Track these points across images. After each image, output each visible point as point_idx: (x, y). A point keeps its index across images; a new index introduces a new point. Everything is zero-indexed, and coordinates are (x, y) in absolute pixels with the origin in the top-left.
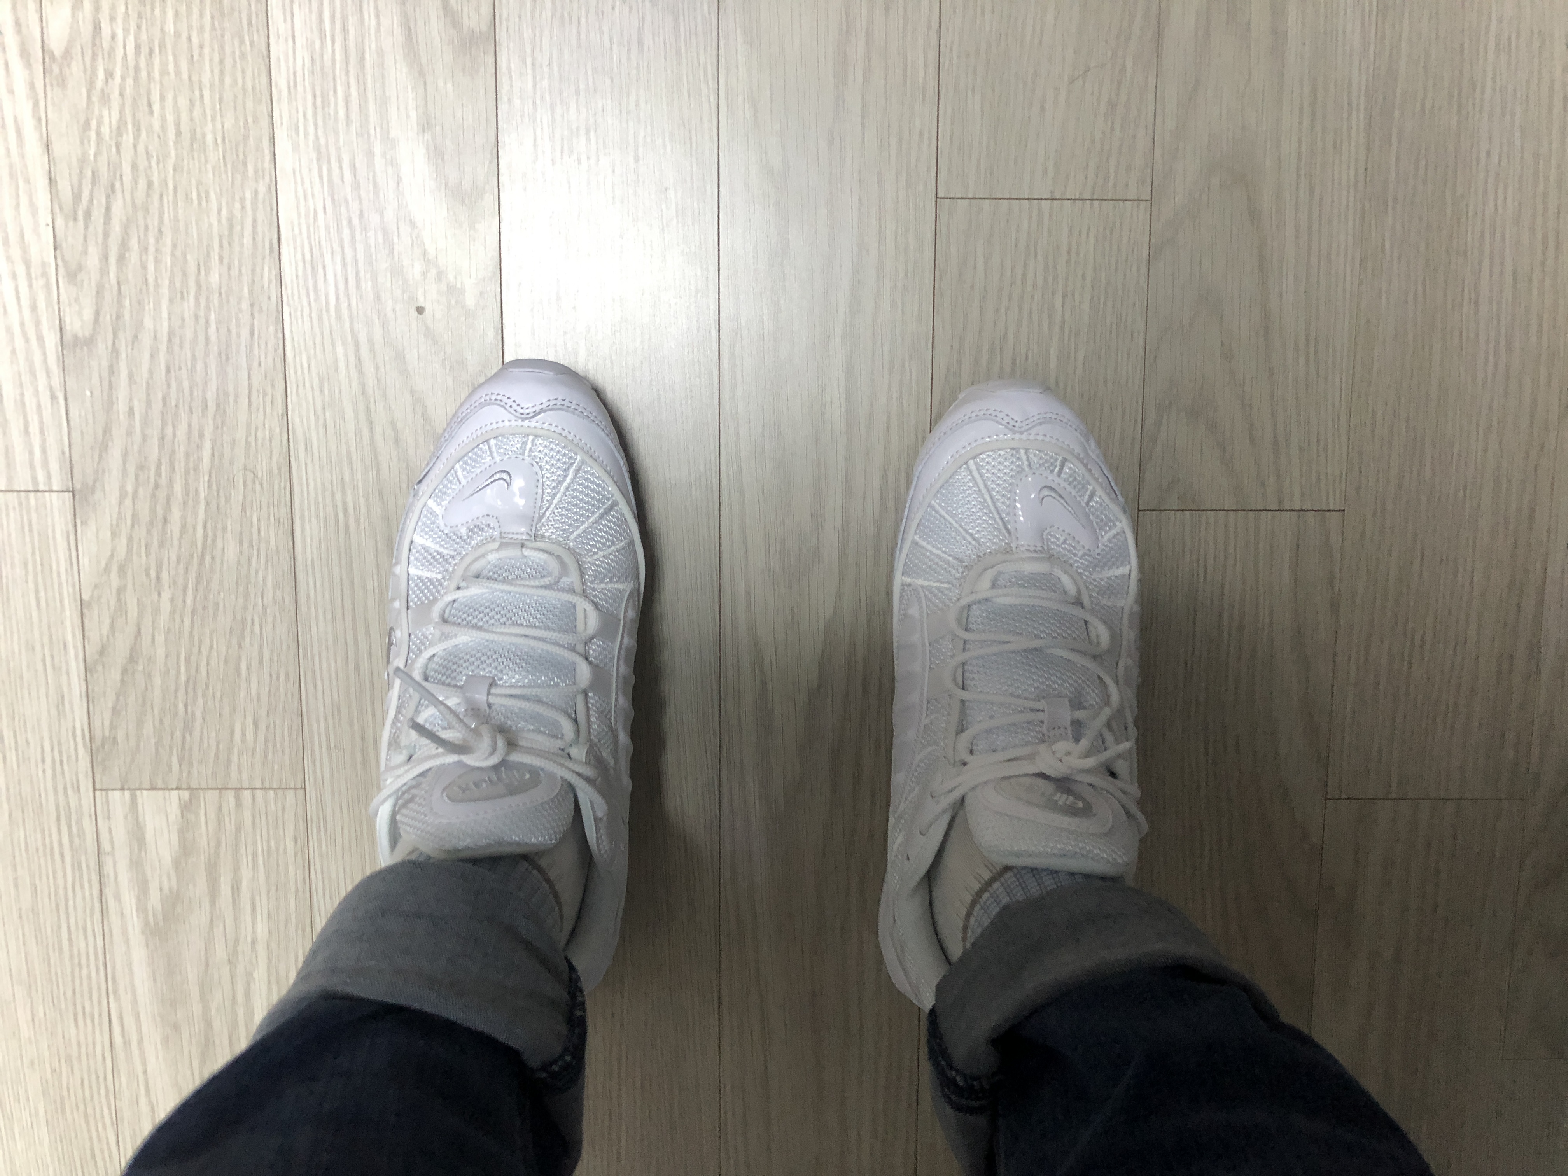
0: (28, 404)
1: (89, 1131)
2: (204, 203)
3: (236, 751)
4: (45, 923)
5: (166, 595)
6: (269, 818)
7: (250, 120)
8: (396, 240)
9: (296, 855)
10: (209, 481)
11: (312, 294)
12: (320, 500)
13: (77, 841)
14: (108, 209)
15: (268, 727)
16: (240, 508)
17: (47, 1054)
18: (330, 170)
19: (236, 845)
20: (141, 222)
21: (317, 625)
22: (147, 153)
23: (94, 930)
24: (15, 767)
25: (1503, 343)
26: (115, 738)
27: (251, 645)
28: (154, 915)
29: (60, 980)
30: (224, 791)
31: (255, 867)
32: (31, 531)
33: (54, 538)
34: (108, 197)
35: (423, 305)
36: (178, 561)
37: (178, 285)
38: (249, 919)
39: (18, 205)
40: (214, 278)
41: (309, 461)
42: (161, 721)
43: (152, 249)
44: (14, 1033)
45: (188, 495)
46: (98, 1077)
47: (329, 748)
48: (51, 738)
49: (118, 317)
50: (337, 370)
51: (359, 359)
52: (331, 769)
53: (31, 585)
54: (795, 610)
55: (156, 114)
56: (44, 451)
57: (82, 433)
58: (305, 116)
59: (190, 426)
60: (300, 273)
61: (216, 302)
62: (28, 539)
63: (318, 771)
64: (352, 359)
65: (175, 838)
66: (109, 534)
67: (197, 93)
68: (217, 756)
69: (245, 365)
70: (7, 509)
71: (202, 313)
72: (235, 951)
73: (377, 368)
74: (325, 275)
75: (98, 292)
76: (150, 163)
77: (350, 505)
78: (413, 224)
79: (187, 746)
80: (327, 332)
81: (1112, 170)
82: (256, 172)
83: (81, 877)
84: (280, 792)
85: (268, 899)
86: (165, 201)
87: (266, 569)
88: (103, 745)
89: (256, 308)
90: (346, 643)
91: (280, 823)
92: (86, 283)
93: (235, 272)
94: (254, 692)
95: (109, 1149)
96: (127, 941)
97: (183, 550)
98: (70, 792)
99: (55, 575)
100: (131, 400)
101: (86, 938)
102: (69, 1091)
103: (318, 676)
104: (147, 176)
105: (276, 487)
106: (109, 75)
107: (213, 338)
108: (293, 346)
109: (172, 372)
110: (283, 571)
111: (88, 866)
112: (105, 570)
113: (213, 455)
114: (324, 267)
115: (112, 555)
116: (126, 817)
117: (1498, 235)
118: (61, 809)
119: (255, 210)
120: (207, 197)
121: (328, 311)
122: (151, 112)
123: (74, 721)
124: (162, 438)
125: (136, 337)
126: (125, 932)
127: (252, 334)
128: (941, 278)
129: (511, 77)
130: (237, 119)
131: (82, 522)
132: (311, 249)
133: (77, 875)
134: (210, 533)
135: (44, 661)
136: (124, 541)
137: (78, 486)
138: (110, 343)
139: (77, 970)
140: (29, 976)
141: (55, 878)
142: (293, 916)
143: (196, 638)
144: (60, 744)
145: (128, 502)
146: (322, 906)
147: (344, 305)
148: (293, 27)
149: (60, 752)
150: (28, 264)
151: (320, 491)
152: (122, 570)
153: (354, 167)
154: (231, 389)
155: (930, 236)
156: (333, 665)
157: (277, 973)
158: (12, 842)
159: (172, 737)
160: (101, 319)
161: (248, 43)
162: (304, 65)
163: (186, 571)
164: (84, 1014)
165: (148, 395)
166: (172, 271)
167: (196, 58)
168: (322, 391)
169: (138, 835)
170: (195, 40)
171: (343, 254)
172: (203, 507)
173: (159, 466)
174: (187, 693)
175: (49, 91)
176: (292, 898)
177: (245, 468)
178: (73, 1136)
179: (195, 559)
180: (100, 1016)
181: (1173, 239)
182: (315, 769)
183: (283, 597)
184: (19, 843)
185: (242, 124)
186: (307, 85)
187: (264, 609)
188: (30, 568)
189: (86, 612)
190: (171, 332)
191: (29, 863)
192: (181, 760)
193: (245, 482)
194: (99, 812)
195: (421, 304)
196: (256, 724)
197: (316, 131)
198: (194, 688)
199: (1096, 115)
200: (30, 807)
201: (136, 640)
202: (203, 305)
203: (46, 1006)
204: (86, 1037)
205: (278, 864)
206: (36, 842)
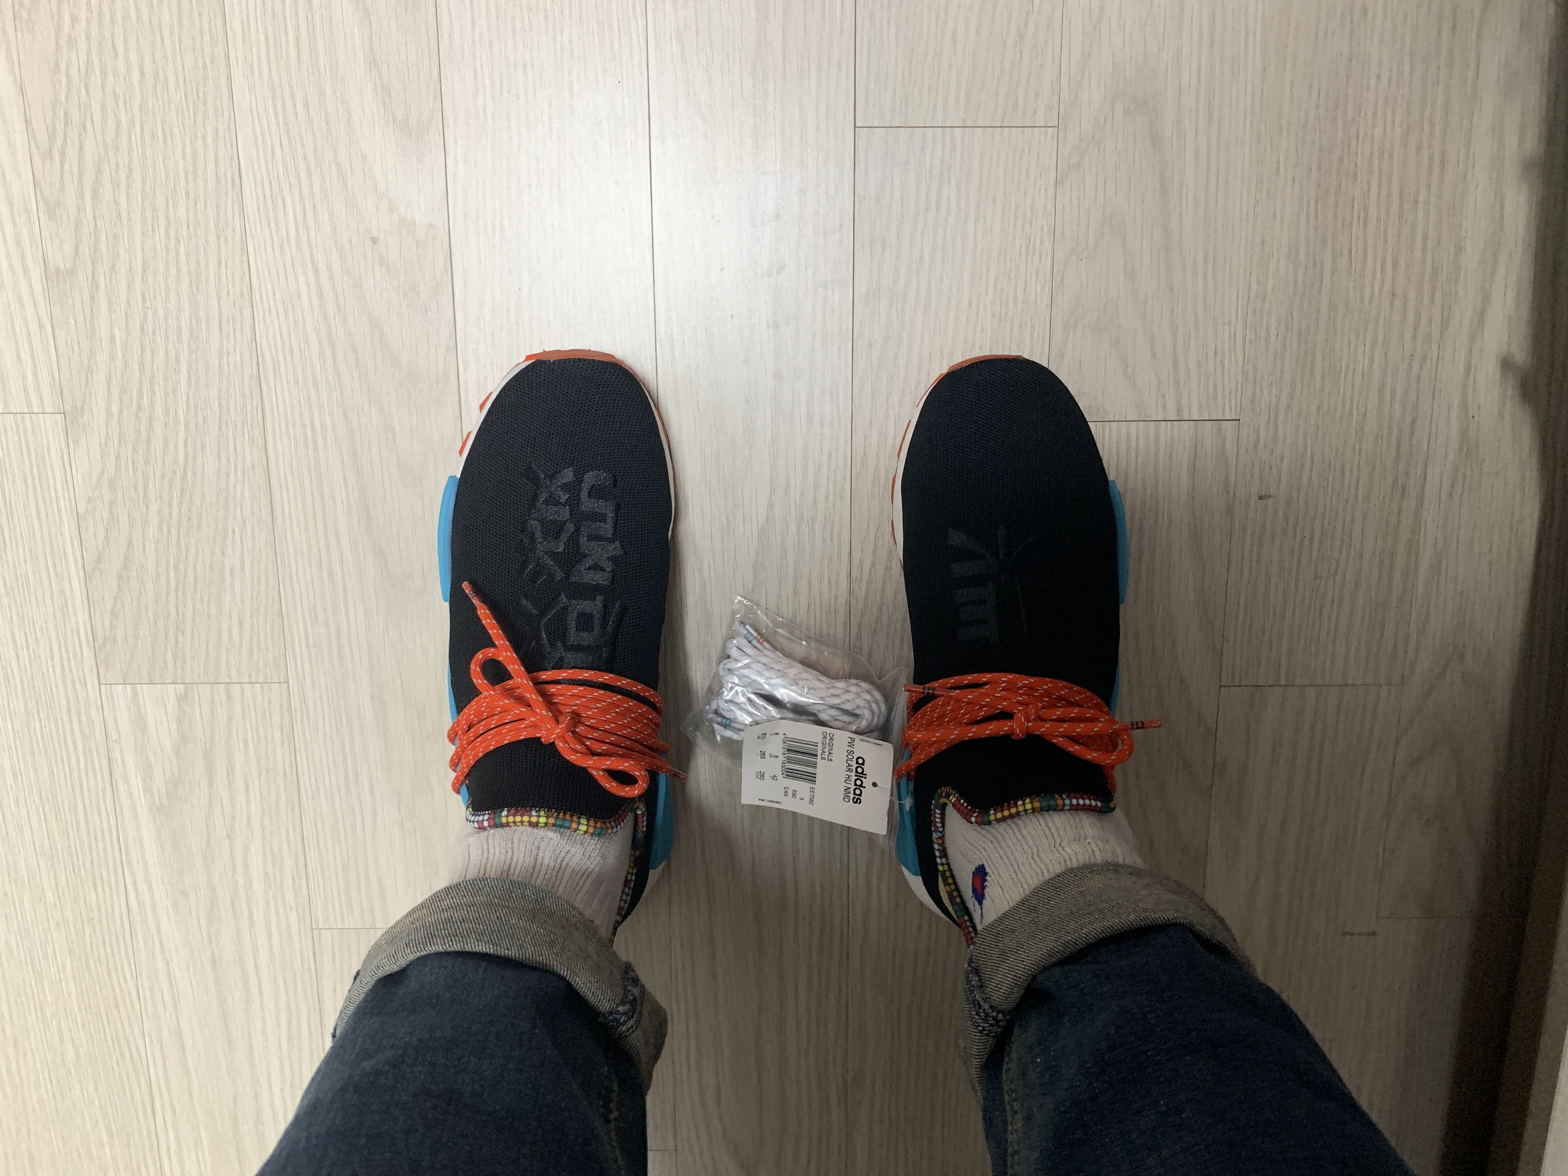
0: (18, 334)
2: (169, 142)
3: (224, 650)
4: (63, 802)
5: (154, 507)
6: (258, 709)
7: (208, 61)
8: (349, 174)
9: (282, 742)
10: (187, 402)
11: (273, 225)
12: (290, 420)
13: (86, 729)
14: (81, 148)
15: (252, 628)
16: (217, 427)
17: (71, 917)
18: (284, 108)
19: (229, 733)
20: (113, 161)
21: (292, 534)
22: (115, 95)
23: (107, 808)
24: (28, 664)
25: (1389, 263)
26: (115, 639)
27: (233, 553)
28: (159, 796)
29: (79, 852)
30: (214, 685)
31: (246, 752)
32: (28, 448)
33: (49, 456)
34: (80, 136)
35: (377, 236)
36: (163, 476)
37: (149, 219)
38: (243, 799)
40: (181, 212)
41: (278, 384)
42: (156, 623)
43: (123, 185)
44: (41, 899)
45: (168, 415)
46: (117, 938)
47: (308, 646)
48: (58, 636)
49: (95, 251)
50: (299, 298)
51: (320, 288)
52: (311, 664)
53: (32, 500)
54: (731, 519)
55: (121, 57)
56: (35, 375)
57: (69, 359)
58: (259, 57)
59: (167, 351)
60: (262, 207)
61: (185, 234)
62: (26, 457)
63: (299, 667)
64: (313, 288)
65: (174, 726)
66: (99, 453)
67: (158, 36)
68: (207, 653)
69: (214, 294)
70: (5, 429)
71: (172, 245)
72: (232, 828)
73: (337, 296)
74: (284, 207)
75: (76, 228)
76: (117, 103)
77: (317, 423)
78: (364, 158)
79: (180, 646)
80: (289, 263)
81: (1021, 99)
82: (216, 110)
83: (92, 761)
84: (266, 686)
85: (260, 781)
86: (133, 139)
87: (243, 483)
88: (105, 645)
89: (222, 240)
90: (319, 551)
91: (267, 713)
92: (65, 217)
93: (200, 205)
94: (238, 596)
95: (131, 1000)
96: (137, 819)
97: (166, 465)
98: (78, 686)
99: (52, 491)
100: (111, 327)
101: (100, 816)
102: (92, 948)
103: (295, 581)
104: (115, 116)
105: (249, 408)
106: (74, 19)
107: (184, 270)
109: (149, 302)
110: (259, 485)
111: (98, 751)
112: (97, 485)
113: (189, 378)
114: (283, 201)
115: (103, 472)
116: (129, 708)
117: (1386, 156)
118: (71, 701)
119: (216, 148)
120: (172, 135)
121: (289, 241)
122: (116, 56)
123: (77, 622)
124: (142, 364)
125: (113, 267)
126: (134, 810)
127: (219, 264)
128: (860, 205)
129: (450, 15)
130: (196, 60)
131: (73, 442)
132: (271, 183)
133: (89, 761)
134: (190, 451)
135: (47, 569)
136: (113, 459)
137: (68, 408)
138: (90, 275)
139: (94, 844)
140: (51, 849)
141: (69, 763)
142: (283, 796)
143: (183, 547)
144: (66, 644)
145: (114, 422)
147: (304, 238)
149: (67, 651)
150: (10, 201)
151: (289, 410)
152: (112, 484)
153: (306, 105)
154: (202, 315)
155: (849, 165)
156: (308, 569)
157: (271, 847)
159: (166, 638)
160: (80, 252)
162: (256, 8)
163: (171, 485)
164: (102, 882)
165: (127, 323)
166: (142, 206)
168: (286, 317)
169: (140, 723)
171: (300, 188)
172: (182, 427)
173: (140, 389)
174: (177, 597)
175: (19, 35)
176: (281, 780)
177: (220, 390)
178: (98, 987)
179: (178, 475)
180: (117, 882)
181: (1079, 164)
182: (296, 666)
183: (260, 509)
184: (35, 731)
185: (201, 64)
186: (259, 25)
187: (244, 521)
188: (30, 482)
189: (82, 524)
190: (145, 263)
191: (45, 749)
192: (175, 657)
193: (220, 404)
194: (105, 704)
195: (375, 235)
196: (241, 625)
197: (270, 71)
198: (184, 592)
199: (1005, 45)
200: (43, 698)
201: (128, 549)
202: (173, 237)
203: (68, 875)
204: (105, 902)
205: (267, 750)
206: (50, 730)
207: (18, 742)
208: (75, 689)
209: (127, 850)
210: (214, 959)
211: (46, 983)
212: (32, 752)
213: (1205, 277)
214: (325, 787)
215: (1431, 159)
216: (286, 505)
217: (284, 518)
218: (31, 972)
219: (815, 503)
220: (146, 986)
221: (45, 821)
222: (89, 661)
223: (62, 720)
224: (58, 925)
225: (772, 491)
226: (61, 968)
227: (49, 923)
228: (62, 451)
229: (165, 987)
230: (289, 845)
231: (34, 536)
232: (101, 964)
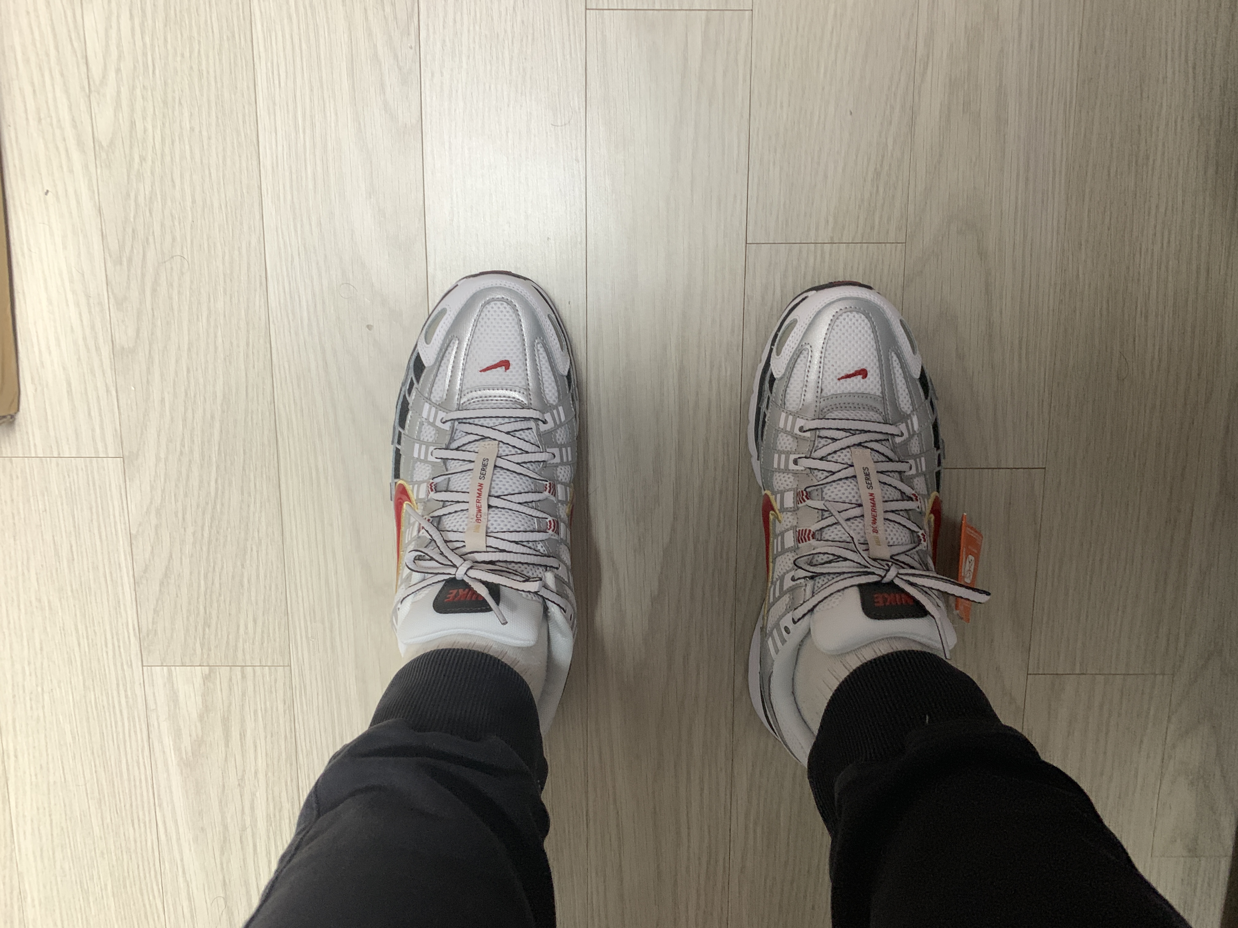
0: (90, 397)
1: (143, 900)
2: (212, 251)
3: (241, 640)
4: (110, 758)
5: (190, 530)
6: (266, 686)
7: (244, 191)
8: (351, 276)
9: (285, 712)
10: (219, 450)
11: (290, 315)
12: (299, 463)
13: (131, 700)
14: (144, 256)
15: (263, 623)
16: (241, 468)
17: (113, 847)
18: (302, 226)
19: (243, 705)
20: (168, 266)
21: (298, 550)
22: (172, 216)
23: (144, 762)
24: (87, 650)
25: (1165, 346)
26: (156, 631)
27: (251, 566)
28: (186, 753)
29: (121, 796)
30: (233, 668)
31: (256, 720)
32: (94, 485)
33: (110, 490)
34: (144, 247)
36: (198, 506)
37: (195, 310)
38: (252, 756)
39: (79, 254)
40: (220, 305)
41: (290, 436)
42: (188, 619)
43: (175, 285)
44: (89, 833)
45: (203, 460)
46: (149, 864)
47: (307, 637)
48: (111, 629)
49: (152, 334)
50: (309, 371)
51: (326, 362)
52: (309, 652)
53: (95, 523)
54: (642, 540)
55: (177, 187)
56: (102, 428)
57: (129, 416)
58: (284, 187)
59: (204, 410)
60: (282, 301)
61: (222, 321)
62: (92, 492)
63: (300, 653)
64: (321, 362)
65: (199, 699)
66: (149, 488)
67: (207, 172)
68: (228, 643)
69: (243, 367)
70: (77, 470)
71: (212, 330)
72: (243, 779)
73: (339, 370)
74: (300, 301)
75: (138, 316)
76: (173, 223)
78: (363, 265)
79: (206, 636)
80: (302, 344)
81: (877, 223)
82: (250, 228)
83: (135, 726)
84: (273, 668)
85: (266, 742)
86: (185, 249)
87: (261, 512)
88: (148, 636)
89: (251, 326)
90: (319, 564)
91: (273, 690)
92: (129, 310)
93: (235, 300)
94: (253, 599)
95: (157, 913)
96: (167, 771)
97: (201, 498)
98: (125, 667)
99: (112, 517)
100: (162, 392)
101: (139, 768)
102: (128, 872)
103: (299, 588)
104: (171, 232)
105: (267, 454)
106: (143, 159)
107: (220, 348)
108: (278, 354)
109: (192, 372)
110: (273, 513)
111: (139, 718)
112: (147, 513)
113: (221, 431)
114: (299, 296)
115: (151, 503)
116: (165, 685)
117: (1163, 268)
118: (120, 679)
119: (249, 256)
120: (215, 246)
121: (302, 328)
122: (174, 186)
123: (127, 618)
124: (185, 420)
125: (166, 347)
126: (166, 764)
127: (248, 344)
128: (749, 301)
129: (434, 158)
130: (235, 190)
131: (129, 479)
132: (290, 284)
133: (132, 725)
134: (220, 487)
135: (105, 577)
136: (159, 492)
137: (126, 454)
138: (147, 353)
139: (133, 790)
140: (99, 793)
141: (116, 727)
142: (284, 755)
143: (212, 560)
144: (117, 634)
145: (162, 465)
146: (304, 747)
147: (314, 324)
148: (275, 123)
149: (118, 640)
150: (88, 297)
151: (298, 456)
152: (158, 512)
153: (320, 224)
154: (233, 384)
155: (740, 271)
156: (309, 578)
157: (273, 794)
158: (86, 702)
159: (196, 630)
160: (141, 335)
161: (243, 134)
162: (283, 150)
163: (204, 514)
164: (139, 820)
165: (174, 389)
166: (190, 300)
167: (205, 147)
168: (299, 386)
169: (174, 698)
170: (205, 133)
171: (313, 286)
172: (214, 468)
173: (183, 440)
174: (206, 599)
175: (99, 171)
176: (283, 743)
177: (244, 440)
178: (132, 903)
179: (210, 505)
180: (150, 821)
181: (921, 272)
182: (297, 652)
183: (273, 532)
184: (91, 702)
185: (239, 194)
186: (286, 165)
187: (260, 540)
188: (94, 510)
189: (133, 542)
190: (190, 344)
191: (98, 717)
192: (202, 645)
193: (244, 450)
194: (146, 682)
195: (371, 323)
196: (255, 621)
197: (293, 198)
198: (211, 595)
199: (865, 181)
200: (98, 676)
201: (169, 562)
202: (212, 324)
203: (112, 814)
204: (140, 836)
205: (272, 718)
206: (102, 701)
207: (77, 711)
208: (123, 669)
209: (159, 796)
210: (224, 881)
211: (91, 900)
212: (88, 718)
213: (1020, 357)
214: (317, 748)
215: (1198, 268)
216: (294, 528)
217: (291, 539)
218: (80, 890)
219: (709, 529)
220: (170, 902)
221: (96, 772)
222: (135, 648)
223: (112, 694)
224: (102, 853)
225: (675, 519)
226: (103, 887)
227: (95, 853)
228: (120, 486)
229: (186, 904)
230: (287, 793)
231: (96, 551)
232: (135, 885)
